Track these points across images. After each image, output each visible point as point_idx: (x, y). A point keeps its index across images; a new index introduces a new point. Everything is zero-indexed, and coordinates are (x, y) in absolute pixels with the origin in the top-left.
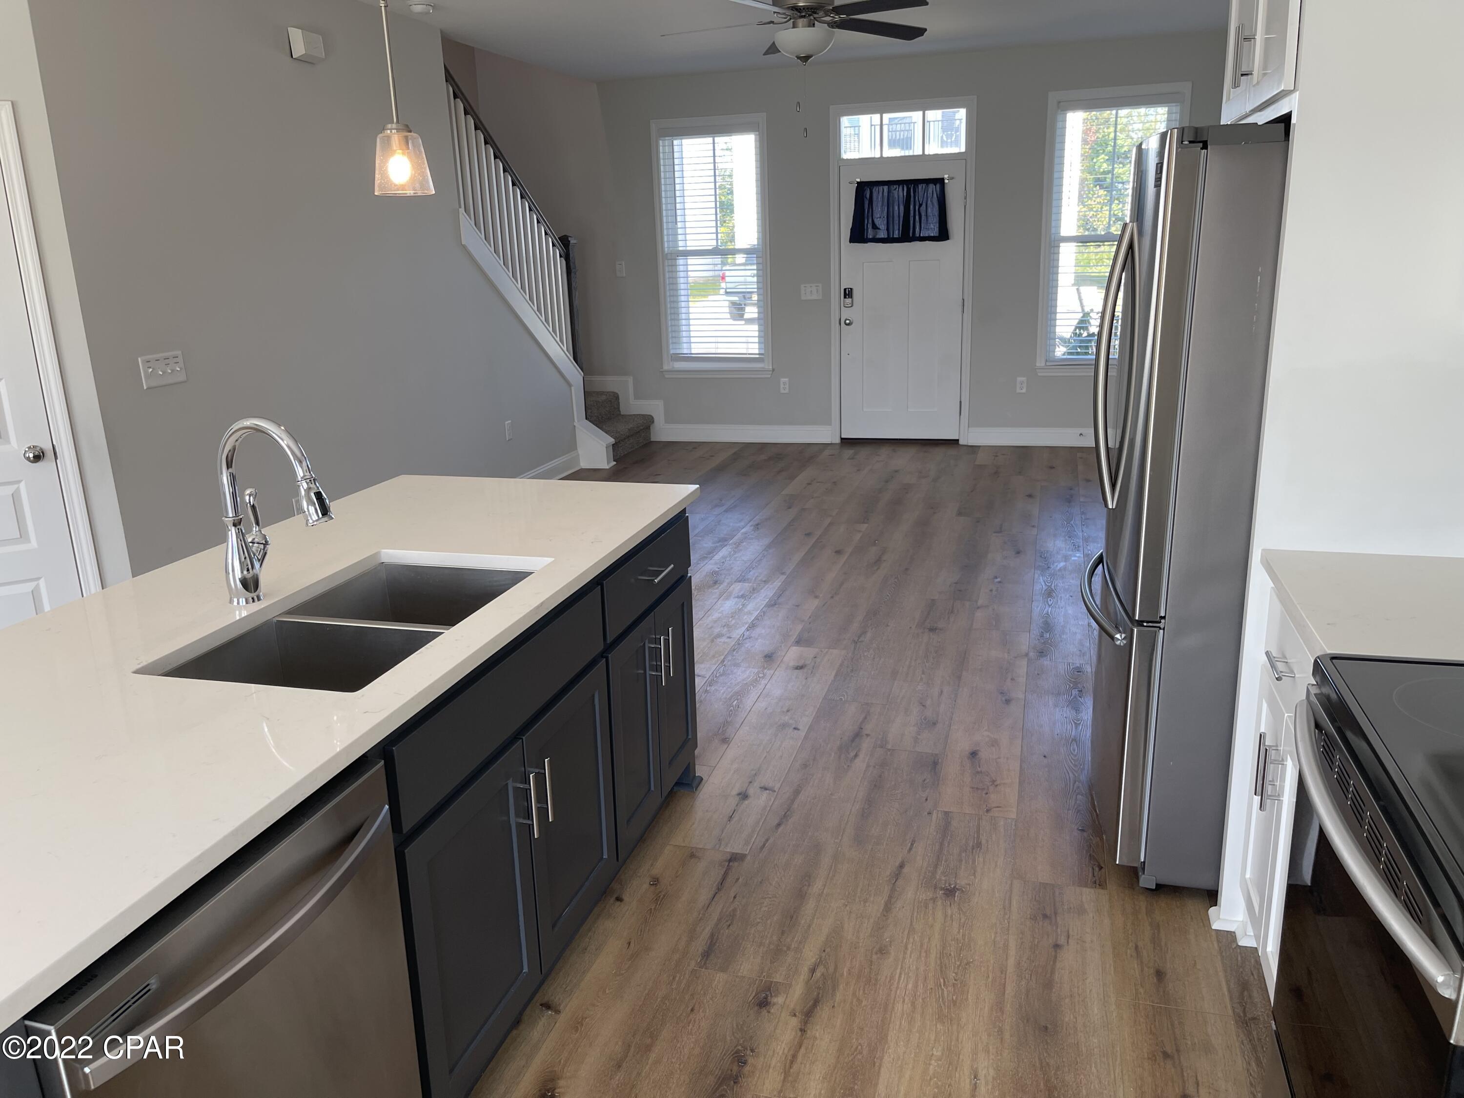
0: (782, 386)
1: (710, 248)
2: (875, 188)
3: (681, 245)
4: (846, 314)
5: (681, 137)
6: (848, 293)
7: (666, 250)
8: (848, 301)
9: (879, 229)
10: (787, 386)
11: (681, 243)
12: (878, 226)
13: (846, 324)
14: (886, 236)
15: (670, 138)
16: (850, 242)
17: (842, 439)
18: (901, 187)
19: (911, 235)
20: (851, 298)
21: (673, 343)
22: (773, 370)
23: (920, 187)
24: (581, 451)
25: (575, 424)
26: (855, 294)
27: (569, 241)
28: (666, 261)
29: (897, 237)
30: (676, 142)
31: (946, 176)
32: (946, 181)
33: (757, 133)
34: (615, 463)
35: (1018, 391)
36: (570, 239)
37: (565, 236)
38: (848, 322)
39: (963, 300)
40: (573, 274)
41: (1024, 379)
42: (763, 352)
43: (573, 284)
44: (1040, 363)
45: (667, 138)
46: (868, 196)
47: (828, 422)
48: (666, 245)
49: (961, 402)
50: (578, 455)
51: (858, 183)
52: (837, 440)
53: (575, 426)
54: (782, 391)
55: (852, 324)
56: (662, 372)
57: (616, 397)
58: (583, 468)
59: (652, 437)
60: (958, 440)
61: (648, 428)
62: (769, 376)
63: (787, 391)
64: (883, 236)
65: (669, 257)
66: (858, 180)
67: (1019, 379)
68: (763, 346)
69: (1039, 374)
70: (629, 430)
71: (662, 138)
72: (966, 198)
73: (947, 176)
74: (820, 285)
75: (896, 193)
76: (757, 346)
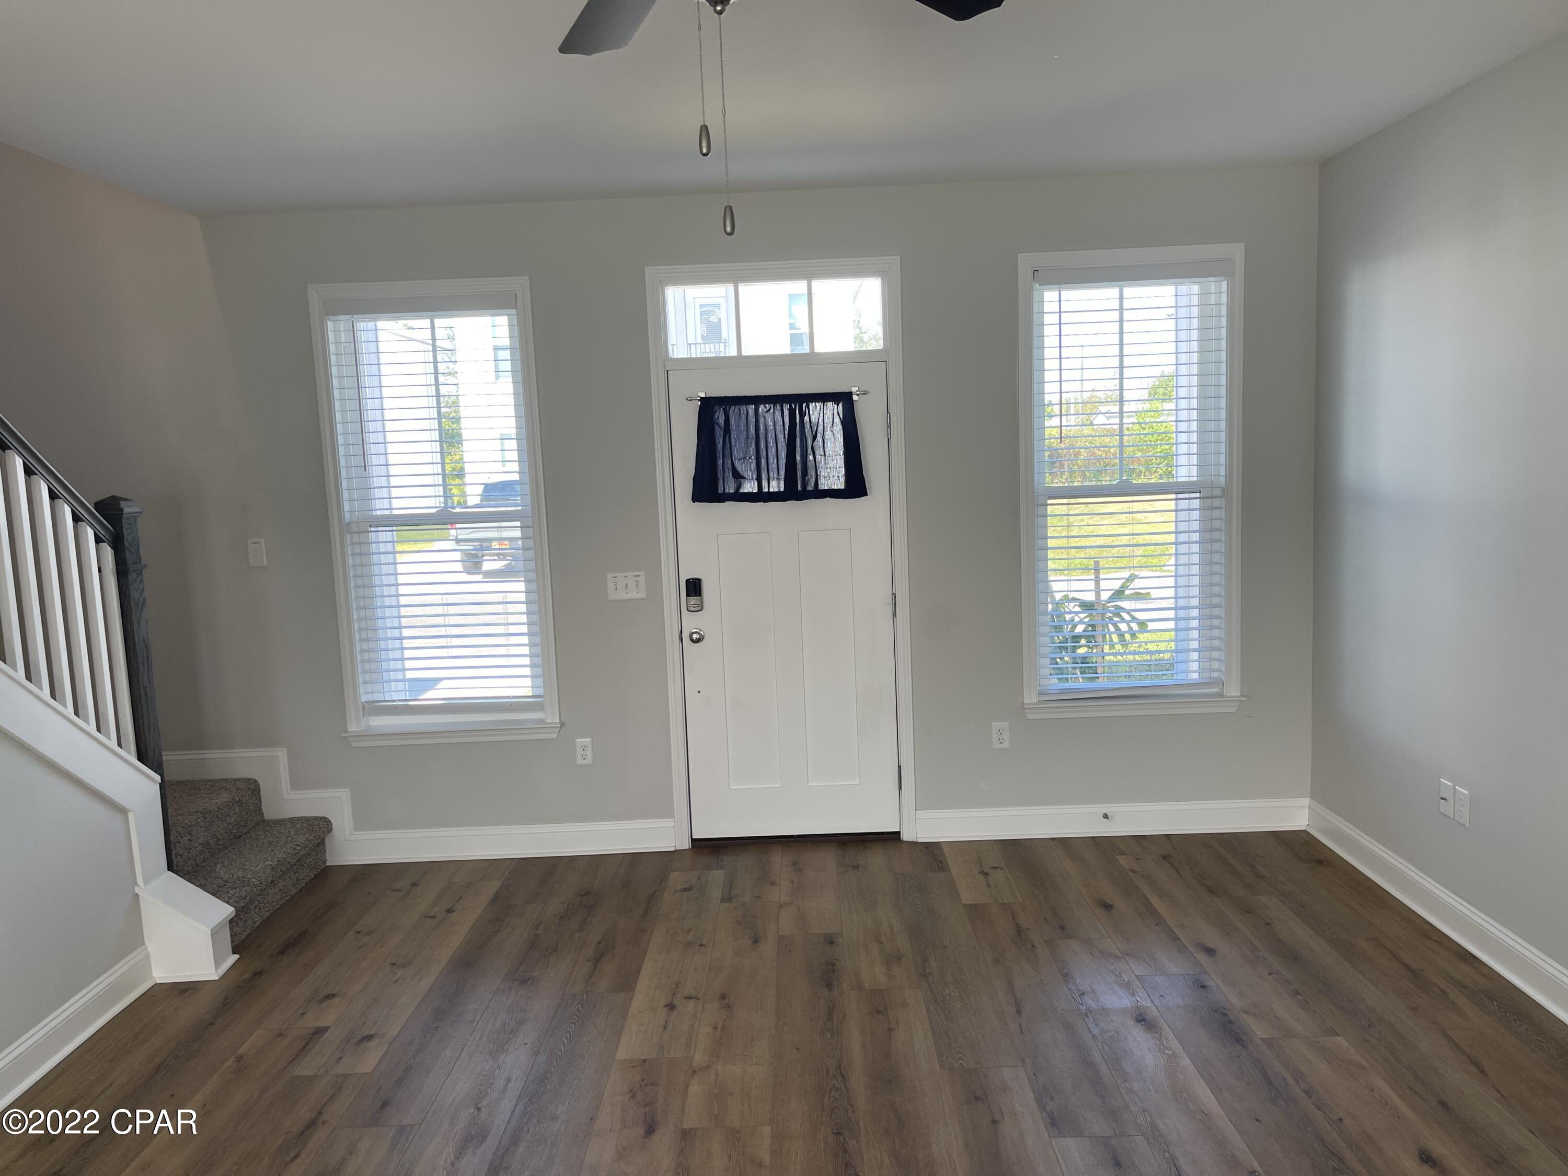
0: (579, 752)
1: (433, 511)
2: (733, 408)
3: (380, 508)
4: (692, 623)
5: (375, 316)
6: (694, 587)
7: (347, 515)
8: (694, 600)
9: (745, 478)
10: (589, 753)
11: (379, 504)
12: (741, 472)
13: (692, 641)
14: (756, 490)
15: (349, 317)
16: (694, 499)
17: (694, 841)
18: (778, 407)
19: (800, 488)
20: (700, 596)
21: (365, 682)
22: (563, 724)
23: (812, 406)
24: (152, 945)
25: (137, 890)
26: (706, 588)
27: (122, 510)
28: (348, 536)
29: (776, 490)
30: (361, 325)
31: (854, 390)
32: (855, 398)
33: (514, 311)
34: (237, 956)
35: (996, 745)
36: (122, 504)
37: (114, 497)
38: (695, 636)
39: (894, 594)
40: (132, 576)
41: (1005, 724)
42: (540, 691)
43: (134, 595)
44: (1030, 698)
45: (342, 317)
46: (721, 420)
47: (668, 813)
48: (346, 506)
49: (900, 767)
50: (148, 956)
51: (702, 399)
52: (686, 844)
53: (137, 895)
54: (580, 761)
55: (703, 637)
56: (346, 738)
57: (253, 788)
58: (158, 982)
59: (328, 858)
60: (899, 833)
61: (320, 845)
62: (555, 736)
63: (589, 760)
64: (750, 490)
65: (354, 528)
66: (703, 395)
67: (996, 725)
68: (540, 681)
69: (1030, 717)
70: (273, 869)
71: (331, 317)
72: (889, 426)
73: (857, 389)
74: (642, 573)
75: (769, 417)
76: (528, 682)
